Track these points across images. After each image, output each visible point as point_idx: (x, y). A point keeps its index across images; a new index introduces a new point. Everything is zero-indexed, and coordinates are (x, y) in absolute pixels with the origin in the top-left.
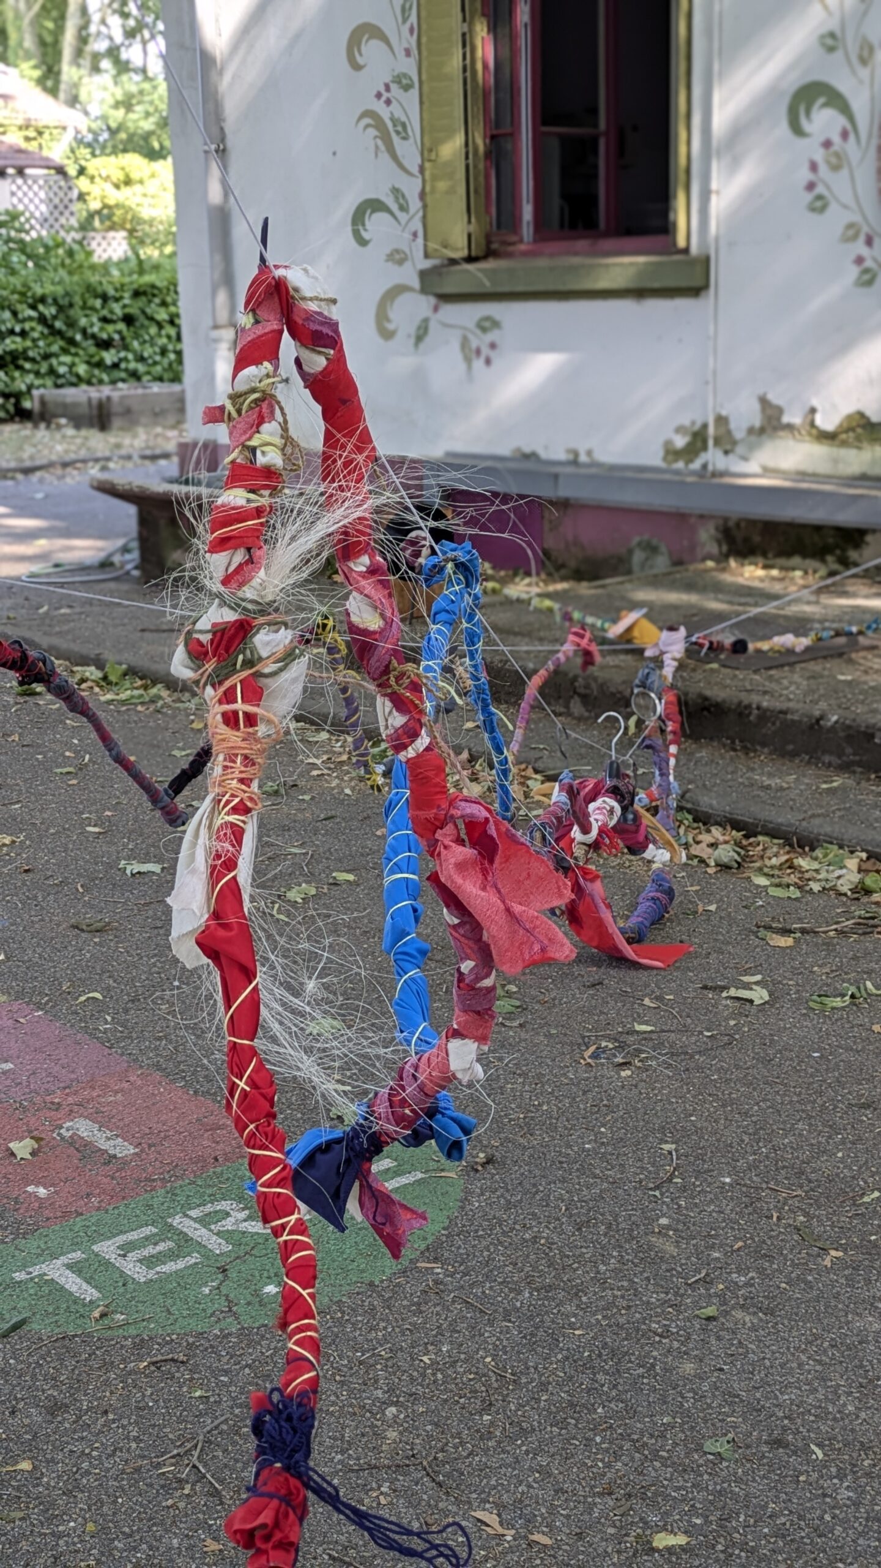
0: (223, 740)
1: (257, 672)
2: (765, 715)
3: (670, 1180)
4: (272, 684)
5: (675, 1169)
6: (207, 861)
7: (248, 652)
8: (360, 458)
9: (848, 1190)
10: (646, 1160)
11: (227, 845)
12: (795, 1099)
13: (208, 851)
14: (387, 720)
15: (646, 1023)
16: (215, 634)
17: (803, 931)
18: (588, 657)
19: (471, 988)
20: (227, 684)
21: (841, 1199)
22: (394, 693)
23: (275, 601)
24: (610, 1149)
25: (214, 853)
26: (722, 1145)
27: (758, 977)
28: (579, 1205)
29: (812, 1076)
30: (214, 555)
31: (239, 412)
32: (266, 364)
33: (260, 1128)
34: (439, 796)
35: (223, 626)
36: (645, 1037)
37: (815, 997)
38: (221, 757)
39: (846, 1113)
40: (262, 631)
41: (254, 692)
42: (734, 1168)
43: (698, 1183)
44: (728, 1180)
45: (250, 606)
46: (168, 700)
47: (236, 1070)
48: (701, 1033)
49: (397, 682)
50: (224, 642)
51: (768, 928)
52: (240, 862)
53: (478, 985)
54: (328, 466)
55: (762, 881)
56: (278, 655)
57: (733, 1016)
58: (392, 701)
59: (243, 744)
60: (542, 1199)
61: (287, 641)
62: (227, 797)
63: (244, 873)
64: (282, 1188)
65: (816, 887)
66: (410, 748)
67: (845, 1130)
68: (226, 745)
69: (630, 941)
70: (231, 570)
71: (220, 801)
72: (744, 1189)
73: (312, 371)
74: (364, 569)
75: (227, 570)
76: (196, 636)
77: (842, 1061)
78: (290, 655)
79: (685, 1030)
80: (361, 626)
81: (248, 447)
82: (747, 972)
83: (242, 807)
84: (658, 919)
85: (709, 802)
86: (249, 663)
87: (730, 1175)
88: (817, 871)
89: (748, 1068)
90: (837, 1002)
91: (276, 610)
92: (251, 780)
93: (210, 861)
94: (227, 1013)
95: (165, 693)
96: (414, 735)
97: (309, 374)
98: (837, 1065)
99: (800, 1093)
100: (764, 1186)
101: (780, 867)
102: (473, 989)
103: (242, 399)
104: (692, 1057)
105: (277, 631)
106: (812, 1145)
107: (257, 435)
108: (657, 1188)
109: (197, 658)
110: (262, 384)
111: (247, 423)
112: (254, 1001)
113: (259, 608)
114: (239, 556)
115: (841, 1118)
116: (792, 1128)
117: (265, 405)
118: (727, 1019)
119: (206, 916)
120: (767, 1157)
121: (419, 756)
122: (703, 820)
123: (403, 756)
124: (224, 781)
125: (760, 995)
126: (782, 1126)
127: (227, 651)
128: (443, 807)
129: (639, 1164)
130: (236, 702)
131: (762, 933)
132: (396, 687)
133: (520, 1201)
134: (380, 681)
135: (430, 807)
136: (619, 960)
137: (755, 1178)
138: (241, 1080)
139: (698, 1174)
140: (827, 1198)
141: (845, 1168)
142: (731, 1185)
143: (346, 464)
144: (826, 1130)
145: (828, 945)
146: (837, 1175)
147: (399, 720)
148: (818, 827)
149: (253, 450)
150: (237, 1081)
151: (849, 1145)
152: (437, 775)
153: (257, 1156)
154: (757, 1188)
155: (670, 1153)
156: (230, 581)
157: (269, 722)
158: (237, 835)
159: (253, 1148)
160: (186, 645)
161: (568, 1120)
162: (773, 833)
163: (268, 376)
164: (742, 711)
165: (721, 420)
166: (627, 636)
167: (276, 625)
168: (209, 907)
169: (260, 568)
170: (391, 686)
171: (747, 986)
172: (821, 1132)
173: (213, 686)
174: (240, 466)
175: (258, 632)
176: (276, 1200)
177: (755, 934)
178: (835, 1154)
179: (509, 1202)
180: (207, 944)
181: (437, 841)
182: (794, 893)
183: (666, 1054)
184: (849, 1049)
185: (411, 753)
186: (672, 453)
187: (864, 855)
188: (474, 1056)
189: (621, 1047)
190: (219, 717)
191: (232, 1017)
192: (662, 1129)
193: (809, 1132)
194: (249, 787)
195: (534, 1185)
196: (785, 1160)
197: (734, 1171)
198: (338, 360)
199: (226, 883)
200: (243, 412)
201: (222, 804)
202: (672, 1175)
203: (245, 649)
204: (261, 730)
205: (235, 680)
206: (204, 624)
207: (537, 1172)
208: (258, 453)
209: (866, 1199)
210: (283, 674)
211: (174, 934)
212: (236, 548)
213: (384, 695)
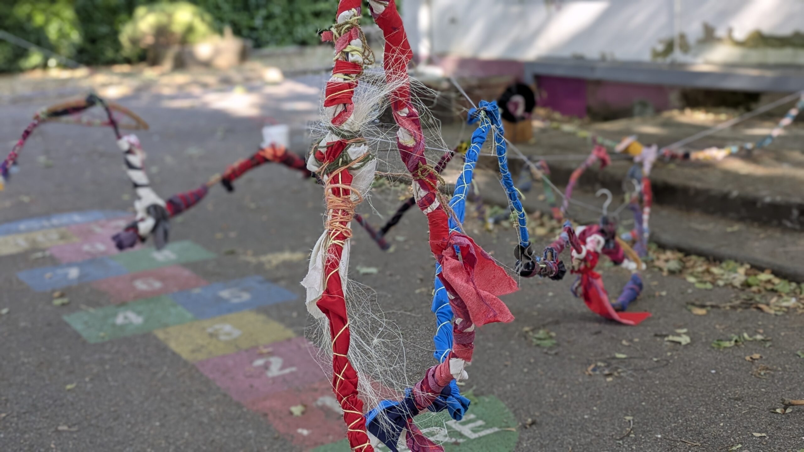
0: (332, 202)
1: (349, 167)
2: (698, 192)
3: (628, 435)
4: (358, 173)
5: (631, 430)
6: (323, 263)
7: (345, 157)
8: (404, 57)
9: (724, 443)
10: (616, 425)
11: (333, 256)
12: (700, 394)
13: (323, 259)
14: (418, 193)
15: (623, 353)
16: (328, 148)
17: (712, 306)
18: (603, 162)
19: (461, 332)
20: (334, 173)
21: (720, 448)
22: (420, 179)
23: (359, 131)
24: (598, 418)
25: (326, 259)
26: (658, 418)
27: (685, 330)
28: (579, 447)
29: (710, 383)
30: (327, 108)
31: (340, 34)
32: (353, 9)
33: (349, 399)
34: (444, 233)
35: (332, 144)
36: (622, 360)
37: (715, 342)
38: (331, 211)
39: (727, 402)
40: (352, 146)
41: (348, 178)
42: (663, 430)
43: (643, 437)
44: (659, 436)
45: (346, 134)
46: (388, 186)
47: (337, 369)
48: (651, 359)
49: (422, 174)
50: (332, 152)
51: (693, 304)
52: (341, 264)
53: (465, 331)
54: (387, 61)
55: (692, 280)
56: (361, 159)
57: (670, 350)
58: (420, 183)
59: (342, 204)
60: (559, 444)
61: (365, 152)
62: (334, 231)
63: (343, 269)
64: (360, 429)
65: (721, 283)
66: (429, 208)
67: (726, 411)
68: (333, 204)
69: (617, 311)
70: (336, 115)
71: (330, 233)
72: (668, 441)
73: (378, 13)
74: (406, 115)
75: (334, 115)
76: (319, 149)
77: (727, 375)
78: (367, 158)
79: (643, 357)
80: (404, 144)
81: (344, 52)
82: (681, 327)
83: (341, 236)
84: (633, 299)
85: (666, 238)
86: (345, 163)
87: (661, 434)
88: (723, 275)
89: (675, 378)
90: (727, 344)
91: (360, 136)
92: (347, 223)
93: (325, 264)
94: (332, 341)
95: (386, 182)
96: (431, 201)
97: (376, 15)
98: (724, 378)
99: (702, 392)
100: (679, 440)
101: (703, 272)
102: (462, 333)
103: (341, 27)
104: (645, 371)
105: (360, 146)
106: (707, 419)
107: (349, 46)
108: (621, 439)
109: (319, 161)
110: (351, 20)
111: (344, 40)
112: (346, 336)
113: (351, 134)
114: (340, 108)
115: (724, 405)
116: (697, 410)
117: (352, 31)
118: (666, 352)
119: (322, 292)
120: (682, 425)
121: (433, 212)
122: (662, 247)
123: (426, 212)
124: (332, 223)
125: (685, 340)
126: (691, 409)
127: (334, 156)
128: (446, 238)
129: (612, 427)
130: (339, 183)
131: (690, 307)
132: (421, 176)
133: (548, 444)
134: (414, 173)
135: (439, 239)
136: (610, 320)
137: (674, 436)
138: (340, 375)
139: (644, 433)
140: (713, 447)
141: (723, 431)
142: (661, 439)
143: (396, 60)
144: (715, 411)
145: (726, 314)
146: (719, 435)
147: (423, 193)
148: (724, 251)
149: (347, 54)
150: (338, 375)
151: (727, 420)
152: (443, 222)
153: (348, 413)
154: (675, 441)
155: (629, 421)
156: (335, 121)
157: (356, 193)
158: (339, 251)
159: (346, 409)
160: (314, 154)
161: (577, 403)
162: (700, 254)
163: (354, 15)
164: (685, 190)
165: (682, 37)
166: (626, 151)
167: (359, 143)
168: (324, 287)
169: (351, 114)
170: (418, 176)
171: (679, 335)
172: (712, 412)
173: (327, 175)
174: (341, 62)
175: (350, 147)
176: (357, 436)
177: (686, 307)
178: (719, 424)
179: (542, 444)
180: (323, 305)
181: (443, 256)
182: (709, 286)
183: (631, 370)
184: (731, 369)
185: (429, 210)
186: (656, 54)
187: (748, 266)
188: (462, 367)
189: (608, 366)
190: (330, 191)
191: (335, 342)
192: (626, 409)
193: (706, 412)
194: (345, 226)
195: (556, 436)
196: (691, 426)
197: (663, 432)
198: (391, 7)
199: (332, 274)
200: (342, 34)
201: (331, 234)
202: (630, 433)
203: (343, 155)
204: (352, 197)
205: (338, 171)
206: (323, 143)
207: (558, 429)
208: (350, 55)
209: (734, 448)
210: (363, 168)
211: (308, 301)
212: (338, 104)
213: (416, 180)
